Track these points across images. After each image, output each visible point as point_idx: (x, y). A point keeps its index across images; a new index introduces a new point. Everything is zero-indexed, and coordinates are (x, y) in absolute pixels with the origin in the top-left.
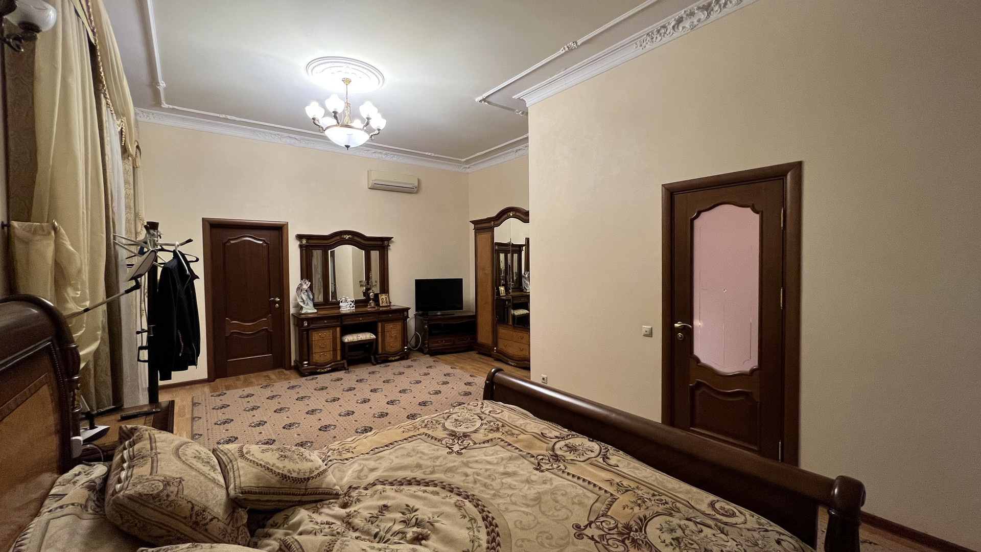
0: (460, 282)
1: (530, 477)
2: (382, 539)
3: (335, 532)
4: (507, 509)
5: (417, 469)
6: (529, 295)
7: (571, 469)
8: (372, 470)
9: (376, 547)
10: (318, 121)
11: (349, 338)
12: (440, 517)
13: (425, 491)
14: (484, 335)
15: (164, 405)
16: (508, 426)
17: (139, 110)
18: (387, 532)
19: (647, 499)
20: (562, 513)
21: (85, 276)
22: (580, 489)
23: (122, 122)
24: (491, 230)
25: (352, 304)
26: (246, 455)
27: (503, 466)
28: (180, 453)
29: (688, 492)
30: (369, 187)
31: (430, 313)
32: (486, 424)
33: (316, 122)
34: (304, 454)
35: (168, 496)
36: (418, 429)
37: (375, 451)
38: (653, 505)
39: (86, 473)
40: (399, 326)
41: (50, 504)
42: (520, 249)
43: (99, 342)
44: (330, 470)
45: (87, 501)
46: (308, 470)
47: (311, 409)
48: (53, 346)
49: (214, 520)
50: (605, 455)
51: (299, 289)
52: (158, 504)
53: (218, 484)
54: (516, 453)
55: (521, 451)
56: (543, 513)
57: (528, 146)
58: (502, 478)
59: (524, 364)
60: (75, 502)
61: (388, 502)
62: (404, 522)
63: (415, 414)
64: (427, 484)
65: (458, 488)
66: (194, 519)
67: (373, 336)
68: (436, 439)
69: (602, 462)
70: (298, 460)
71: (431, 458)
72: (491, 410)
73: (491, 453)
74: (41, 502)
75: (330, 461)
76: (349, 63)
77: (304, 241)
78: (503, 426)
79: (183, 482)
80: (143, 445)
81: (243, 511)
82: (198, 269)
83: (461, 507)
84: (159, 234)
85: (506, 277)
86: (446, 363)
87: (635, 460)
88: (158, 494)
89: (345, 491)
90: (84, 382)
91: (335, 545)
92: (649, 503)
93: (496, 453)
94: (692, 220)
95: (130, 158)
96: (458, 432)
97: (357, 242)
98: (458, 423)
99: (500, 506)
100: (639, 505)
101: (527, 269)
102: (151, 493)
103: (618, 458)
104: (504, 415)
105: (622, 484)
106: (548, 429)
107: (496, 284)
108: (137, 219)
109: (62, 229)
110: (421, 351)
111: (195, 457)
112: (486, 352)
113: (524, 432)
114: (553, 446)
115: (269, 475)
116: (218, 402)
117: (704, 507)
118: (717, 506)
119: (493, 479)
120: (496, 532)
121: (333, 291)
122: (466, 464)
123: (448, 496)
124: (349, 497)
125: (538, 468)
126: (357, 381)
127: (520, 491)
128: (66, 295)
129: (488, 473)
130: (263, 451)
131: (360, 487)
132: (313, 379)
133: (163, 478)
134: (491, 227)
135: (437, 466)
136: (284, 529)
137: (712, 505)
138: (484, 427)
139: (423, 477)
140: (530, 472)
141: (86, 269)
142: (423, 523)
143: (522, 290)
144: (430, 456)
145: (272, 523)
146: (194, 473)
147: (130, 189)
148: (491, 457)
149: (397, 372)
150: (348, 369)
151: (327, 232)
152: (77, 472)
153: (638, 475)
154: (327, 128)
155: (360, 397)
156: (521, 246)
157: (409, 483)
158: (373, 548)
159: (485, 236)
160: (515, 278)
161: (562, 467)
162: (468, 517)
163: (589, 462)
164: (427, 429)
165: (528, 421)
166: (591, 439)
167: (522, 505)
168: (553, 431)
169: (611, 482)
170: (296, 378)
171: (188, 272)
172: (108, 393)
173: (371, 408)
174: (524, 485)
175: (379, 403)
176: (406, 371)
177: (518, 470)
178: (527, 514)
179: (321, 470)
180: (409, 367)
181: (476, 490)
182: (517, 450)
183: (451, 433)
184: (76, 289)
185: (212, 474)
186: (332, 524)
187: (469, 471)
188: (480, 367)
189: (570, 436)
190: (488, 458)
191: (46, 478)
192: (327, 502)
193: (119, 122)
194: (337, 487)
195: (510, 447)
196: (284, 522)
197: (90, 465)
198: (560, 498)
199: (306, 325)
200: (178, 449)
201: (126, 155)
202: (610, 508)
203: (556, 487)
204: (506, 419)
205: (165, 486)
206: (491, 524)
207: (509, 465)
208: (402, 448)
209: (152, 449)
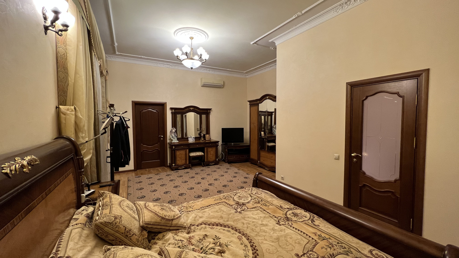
0: (242, 129)
1: (274, 227)
2: (204, 250)
3: (184, 245)
4: (262, 242)
5: (221, 219)
6: (276, 136)
7: (295, 225)
8: (201, 217)
9: (201, 256)
10: (179, 57)
11: (192, 154)
12: (231, 243)
13: (224, 230)
14: (254, 155)
15: (116, 182)
16: (264, 201)
17: (107, 55)
18: (206, 248)
19: (334, 245)
20: (290, 247)
21: (86, 128)
22: (299, 236)
23: (101, 61)
24: (258, 105)
25: (194, 139)
26: (147, 207)
27: (261, 221)
28: (121, 204)
29: (357, 243)
30: (202, 85)
31: (228, 144)
32: (253, 199)
33: (178, 58)
34: (171, 208)
35: (116, 223)
36: (222, 199)
37: (203, 208)
38: (337, 248)
39: (86, 210)
40: (214, 149)
41: (73, 222)
42: (272, 114)
43: (91, 155)
44: (183, 216)
45: (86, 222)
46: (173, 216)
47: (175, 186)
48: (74, 157)
49: (134, 235)
50: (312, 220)
51: (171, 132)
52: (112, 226)
53: (136, 219)
54: (268, 215)
55: (270, 214)
56: (280, 246)
57: (276, 64)
58: (261, 227)
59: (273, 170)
60: (82, 222)
61: (207, 234)
62: (214, 243)
63: (221, 191)
64: (225, 226)
65: (240, 230)
66: (126, 234)
67: (203, 154)
68: (230, 205)
69: (311, 223)
70: (169, 211)
71: (227, 214)
72: (256, 192)
73: (255, 214)
74: (70, 221)
75: (183, 211)
76: (193, 30)
77: (173, 111)
78: (261, 201)
79: (122, 218)
80: (107, 200)
81: (146, 232)
82: (130, 124)
83: (241, 239)
84: (114, 109)
85: (264, 127)
86: (236, 167)
87: (328, 224)
88: (112, 222)
89: (189, 226)
90: (86, 172)
91: (183, 254)
92: (335, 247)
93: (258, 214)
94: (363, 101)
95: (104, 76)
96: (240, 202)
97: (196, 111)
98: (240, 198)
99: (259, 240)
100: (330, 248)
101: (275, 123)
102: (109, 222)
103: (320, 222)
104: (262, 195)
105: (321, 235)
106: (284, 204)
107: (260, 131)
108: (107, 101)
109: (77, 108)
110: (224, 161)
111: (127, 207)
112: (254, 163)
113: (272, 204)
114: (286, 213)
115: (156, 217)
116: (138, 180)
117: (366, 252)
118: (374, 252)
119: (256, 227)
120: (257, 253)
121: (186, 132)
122: (244, 218)
123: (235, 233)
124: (190, 229)
125: (278, 223)
126: (195, 174)
127: (269, 234)
128: (79, 136)
129: (254, 223)
130: (154, 206)
131: (195, 225)
132: (176, 172)
133: (114, 215)
134: (258, 104)
135: (230, 218)
136: (162, 241)
137: (371, 252)
138: (252, 200)
139: (224, 223)
140: (274, 225)
141: (86, 125)
142: (223, 245)
143: (272, 134)
144: (227, 213)
145: (158, 238)
146: (126, 214)
147: (104, 89)
148: (256, 216)
149: (213, 170)
150: (192, 168)
151: (183, 107)
152: (83, 209)
153: (330, 231)
154: (183, 60)
155: (197, 181)
156: (272, 112)
157: (217, 225)
158: (200, 256)
159: (254, 108)
160: (269, 128)
161: (290, 224)
162: (243, 244)
163: (305, 222)
164: (225, 200)
165: (274, 199)
166: (306, 211)
167: (270, 241)
168: (286, 205)
169: (315, 234)
170: (170, 171)
171: (125, 125)
172: (95, 175)
173: (201, 186)
174: (271, 231)
175: (205, 184)
176: (217, 170)
177: (268, 223)
178: (272, 246)
179: (178, 216)
180: (219, 168)
181: (248, 232)
182: (268, 213)
183: (237, 202)
184: (83, 133)
185: (133, 215)
186: (182, 241)
187: (245, 222)
188: (251, 170)
189: (295, 208)
190: (254, 216)
191: (72, 211)
192: (181, 230)
193: (99, 62)
194: (185, 224)
195: (265, 211)
196: (162, 238)
197: (88, 207)
198: (289, 239)
199: (174, 148)
200: (120, 203)
201: (102, 75)
202: (315, 247)
203: (287, 234)
204: (263, 197)
205: (115, 219)
206: (254, 249)
207: (264, 221)
208: (214, 208)
209: (110, 202)
